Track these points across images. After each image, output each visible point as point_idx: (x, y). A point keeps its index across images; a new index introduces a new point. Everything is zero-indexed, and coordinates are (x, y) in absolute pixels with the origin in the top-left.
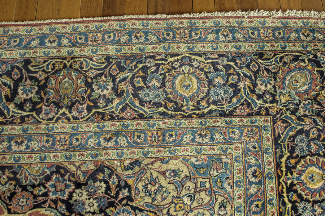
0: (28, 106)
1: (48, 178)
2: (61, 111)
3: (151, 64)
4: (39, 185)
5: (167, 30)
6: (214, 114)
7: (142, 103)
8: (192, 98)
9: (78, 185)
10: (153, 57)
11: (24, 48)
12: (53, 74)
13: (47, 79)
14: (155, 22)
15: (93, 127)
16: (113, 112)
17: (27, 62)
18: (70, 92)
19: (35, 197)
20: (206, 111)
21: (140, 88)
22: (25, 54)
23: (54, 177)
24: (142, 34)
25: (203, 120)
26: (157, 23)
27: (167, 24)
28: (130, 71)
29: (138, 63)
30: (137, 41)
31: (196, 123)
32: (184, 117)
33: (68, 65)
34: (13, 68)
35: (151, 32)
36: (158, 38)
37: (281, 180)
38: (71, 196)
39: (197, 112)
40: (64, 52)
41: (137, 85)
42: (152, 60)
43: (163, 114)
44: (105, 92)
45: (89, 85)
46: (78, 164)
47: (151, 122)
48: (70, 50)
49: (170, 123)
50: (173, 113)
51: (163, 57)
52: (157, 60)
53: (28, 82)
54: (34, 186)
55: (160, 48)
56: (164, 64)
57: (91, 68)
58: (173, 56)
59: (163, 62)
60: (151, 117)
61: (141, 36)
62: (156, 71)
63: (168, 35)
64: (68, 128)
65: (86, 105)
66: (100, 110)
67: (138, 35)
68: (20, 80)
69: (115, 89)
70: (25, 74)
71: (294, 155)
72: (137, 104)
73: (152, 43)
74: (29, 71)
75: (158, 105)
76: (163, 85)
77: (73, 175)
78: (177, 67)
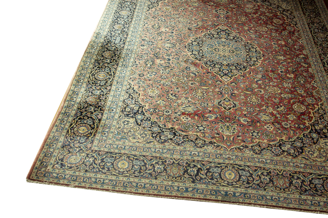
0: (192, 166)
1: (183, 142)
2: (178, 162)
3: (137, 174)
4: (186, 141)
5: (127, 187)
6: (114, 153)
7: (143, 161)
8: (122, 160)
9: (171, 139)
10: (135, 176)
11: (195, 188)
12: (181, 176)
13: (184, 174)
14: (132, 191)
15: (164, 155)
16: (156, 159)
17: (193, 182)
18: (174, 168)
19: (188, 138)
20: (117, 155)
21: (143, 166)
22: (195, 186)
23: (180, 143)
24: (139, 186)
25: (119, 152)
26: (131, 190)
27: (126, 189)
28: (147, 173)
29: (143, 175)
30: (142, 184)
31: (123, 152)
32: (127, 154)
33: (174, 178)
34: (200, 180)
35: (135, 187)
36: (132, 184)
37: (95, 131)
38: (174, 137)
39: (121, 155)
40: (176, 184)
41: (144, 167)
42: (136, 175)
43: (135, 156)
44: (158, 166)
45: (165, 170)
46: (171, 145)
47: (140, 154)
48: (173, 184)
49: (133, 153)
50: (131, 156)
51: (131, 176)
52: (134, 175)
53: (192, 174)
54: (188, 141)
55: (132, 180)
56: (131, 173)
57: (164, 176)
58: (127, 176)
59: (131, 174)
60: (140, 155)
61: (140, 186)
62: (135, 171)
63: (127, 185)
64: (175, 156)
65: (167, 163)
66: (161, 160)
67: (141, 186)
68: (196, 176)
69: (154, 167)
70: (194, 177)
71: (87, 137)
72: (145, 161)
73: (135, 182)
74: (192, 178)
75: (137, 159)
76: (133, 166)
77: (173, 142)
78: (126, 172)
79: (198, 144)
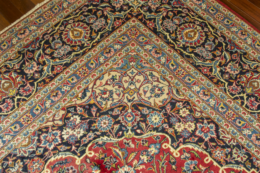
79: (13, 161)
